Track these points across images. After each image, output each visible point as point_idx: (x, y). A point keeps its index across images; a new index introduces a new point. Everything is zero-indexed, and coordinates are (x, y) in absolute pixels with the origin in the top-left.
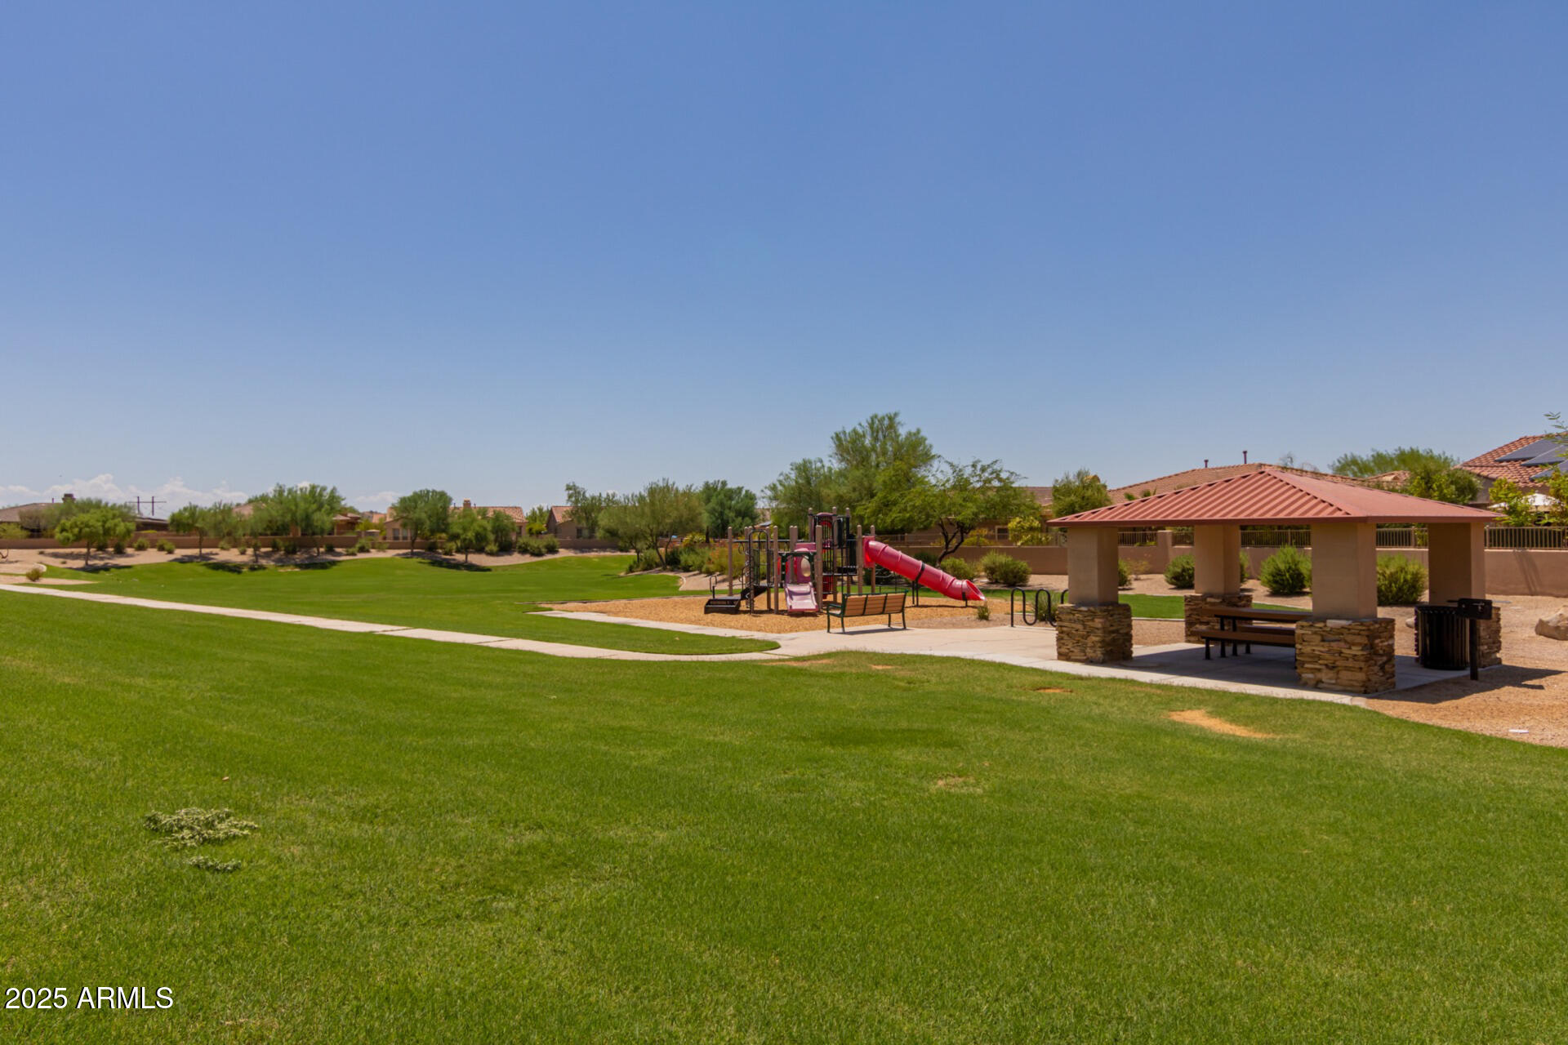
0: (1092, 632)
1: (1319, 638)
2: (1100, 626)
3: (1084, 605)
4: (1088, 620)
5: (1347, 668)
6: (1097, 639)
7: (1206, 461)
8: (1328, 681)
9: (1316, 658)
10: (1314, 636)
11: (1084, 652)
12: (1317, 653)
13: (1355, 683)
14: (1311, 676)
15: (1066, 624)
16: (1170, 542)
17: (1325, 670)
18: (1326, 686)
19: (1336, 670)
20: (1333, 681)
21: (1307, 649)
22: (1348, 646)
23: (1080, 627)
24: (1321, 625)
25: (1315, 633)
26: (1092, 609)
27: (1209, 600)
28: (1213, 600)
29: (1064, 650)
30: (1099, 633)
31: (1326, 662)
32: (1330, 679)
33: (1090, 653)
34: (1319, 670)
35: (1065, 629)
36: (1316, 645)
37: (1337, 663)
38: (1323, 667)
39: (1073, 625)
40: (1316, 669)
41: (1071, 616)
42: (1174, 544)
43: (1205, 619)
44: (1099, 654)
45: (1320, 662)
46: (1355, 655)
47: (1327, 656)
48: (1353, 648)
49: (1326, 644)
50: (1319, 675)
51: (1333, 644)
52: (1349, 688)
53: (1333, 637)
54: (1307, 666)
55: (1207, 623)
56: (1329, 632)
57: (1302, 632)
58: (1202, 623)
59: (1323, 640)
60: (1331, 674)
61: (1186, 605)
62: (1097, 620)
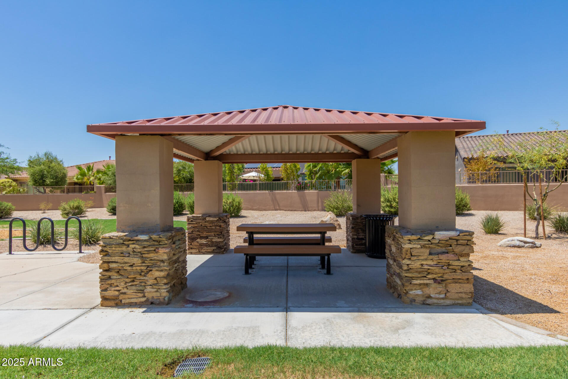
0: (154, 265)
1: (428, 251)
2: (165, 257)
3: (143, 233)
4: (149, 252)
5: (456, 281)
6: (162, 274)
7: (110, 157)
8: (437, 296)
9: (425, 273)
10: (423, 250)
11: (142, 291)
12: (426, 267)
13: (464, 295)
14: (419, 292)
15: (113, 259)
16: (103, 191)
17: (434, 285)
18: (435, 301)
19: (444, 283)
20: (442, 296)
21: (416, 265)
22: (456, 258)
23: (137, 261)
24: (430, 237)
25: (423, 247)
26: (154, 237)
27: (208, 219)
28: (211, 219)
29: (111, 293)
30: (165, 266)
31: (435, 276)
32: (440, 293)
33: (150, 293)
34: (427, 285)
35: (113, 265)
36: (426, 259)
37: (446, 276)
38: (431, 282)
39: (126, 259)
40: (424, 284)
41: (124, 248)
42: (106, 192)
43: (205, 234)
44: (164, 293)
45: (430, 276)
46: (462, 267)
47: (437, 270)
48: (461, 259)
49: (435, 257)
50: (427, 291)
51: (441, 257)
52: (460, 302)
53: (439, 249)
54: (415, 282)
55: (207, 238)
56: (437, 244)
57: (410, 246)
58: (201, 238)
59: (430, 254)
60: (440, 288)
61: (189, 224)
62: (161, 251)
